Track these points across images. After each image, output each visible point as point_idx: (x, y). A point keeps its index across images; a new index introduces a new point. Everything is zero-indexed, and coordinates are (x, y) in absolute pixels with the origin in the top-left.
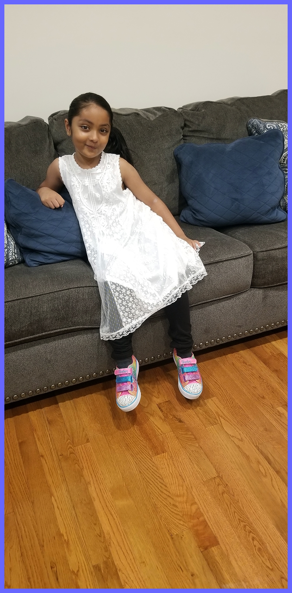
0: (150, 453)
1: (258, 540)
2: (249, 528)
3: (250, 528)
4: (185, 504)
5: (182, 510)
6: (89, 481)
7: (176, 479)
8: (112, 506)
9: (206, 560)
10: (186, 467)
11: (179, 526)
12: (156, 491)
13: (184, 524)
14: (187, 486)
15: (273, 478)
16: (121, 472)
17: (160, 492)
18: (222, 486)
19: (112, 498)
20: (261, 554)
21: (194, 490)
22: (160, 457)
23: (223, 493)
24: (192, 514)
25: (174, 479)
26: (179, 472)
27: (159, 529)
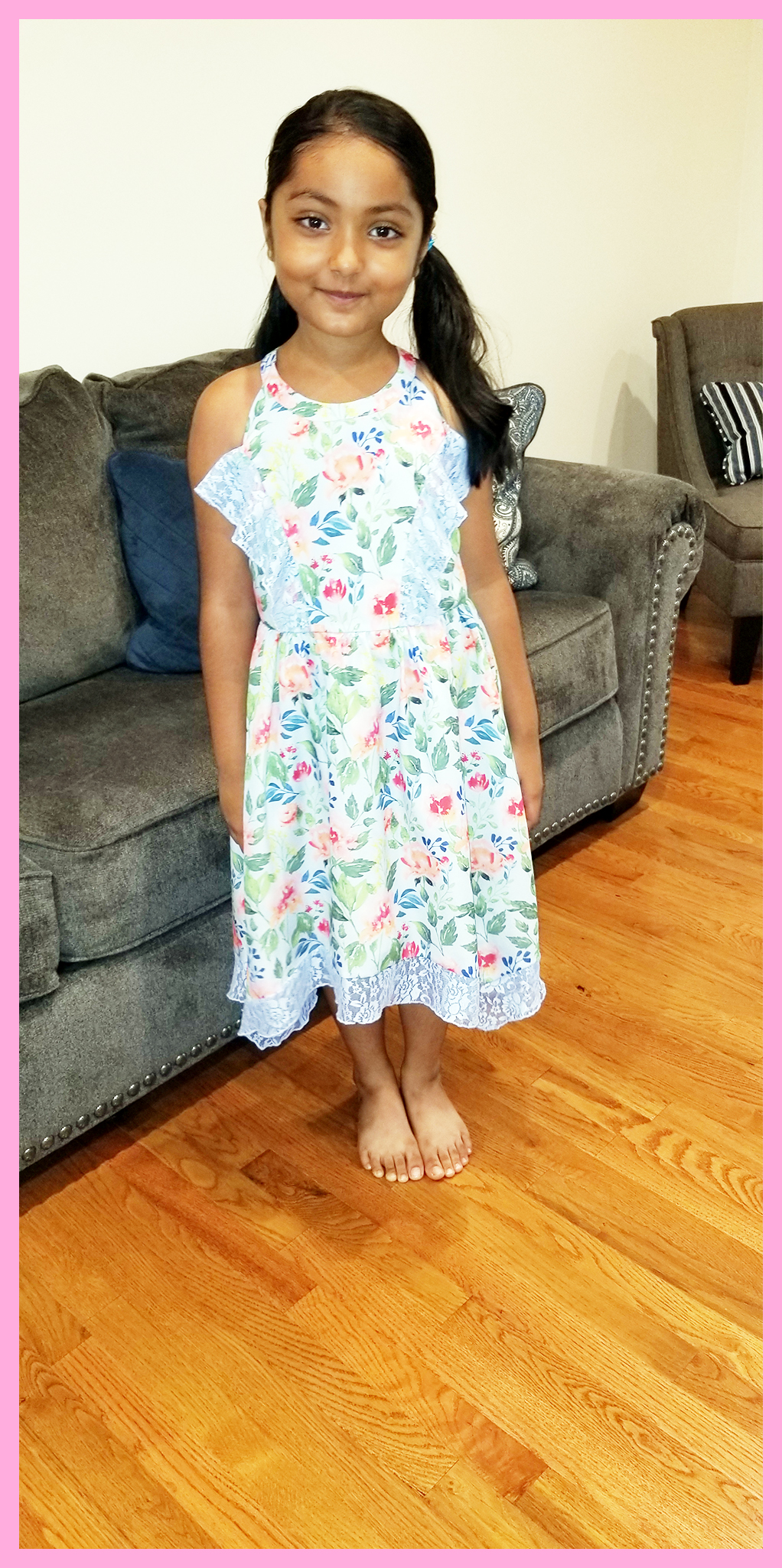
0: (276, 1303)
1: (631, 1416)
2: (598, 1396)
3: (600, 1395)
4: (422, 1401)
5: (420, 1418)
6: (135, 1441)
7: (373, 1346)
8: (230, 1484)
9: (534, 1519)
10: (383, 1305)
11: (433, 1461)
12: (333, 1398)
13: (442, 1451)
14: (408, 1353)
15: (599, 1256)
16: (217, 1384)
17: (345, 1397)
18: (489, 1319)
19: (222, 1461)
20: (651, 1447)
21: (429, 1355)
22: (305, 1303)
23: (501, 1335)
24: (451, 1420)
25: (366, 1347)
26: (373, 1325)
27: (384, 1493)
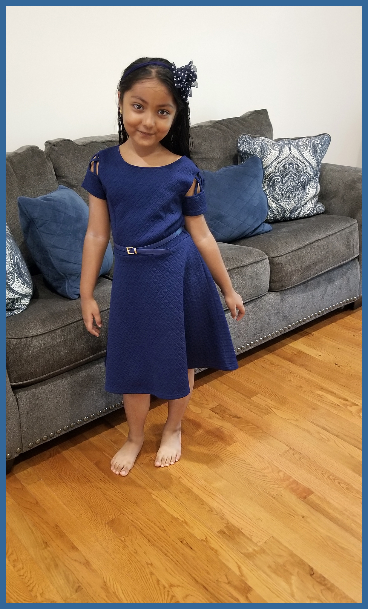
0: (223, 445)
1: (343, 483)
2: (333, 477)
4: (273, 473)
5: (272, 478)
6: (179, 476)
8: (210, 488)
9: (309, 505)
10: (260, 448)
11: (275, 488)
13: (279, 486)
14: (268, 461)
15: (336, 441)
17: (247, 470)
18: (296, 454)
21: (275, 462)
22: (233, 446)
23: (300, 459)
26: (256, 453)
27: (260, 494)
